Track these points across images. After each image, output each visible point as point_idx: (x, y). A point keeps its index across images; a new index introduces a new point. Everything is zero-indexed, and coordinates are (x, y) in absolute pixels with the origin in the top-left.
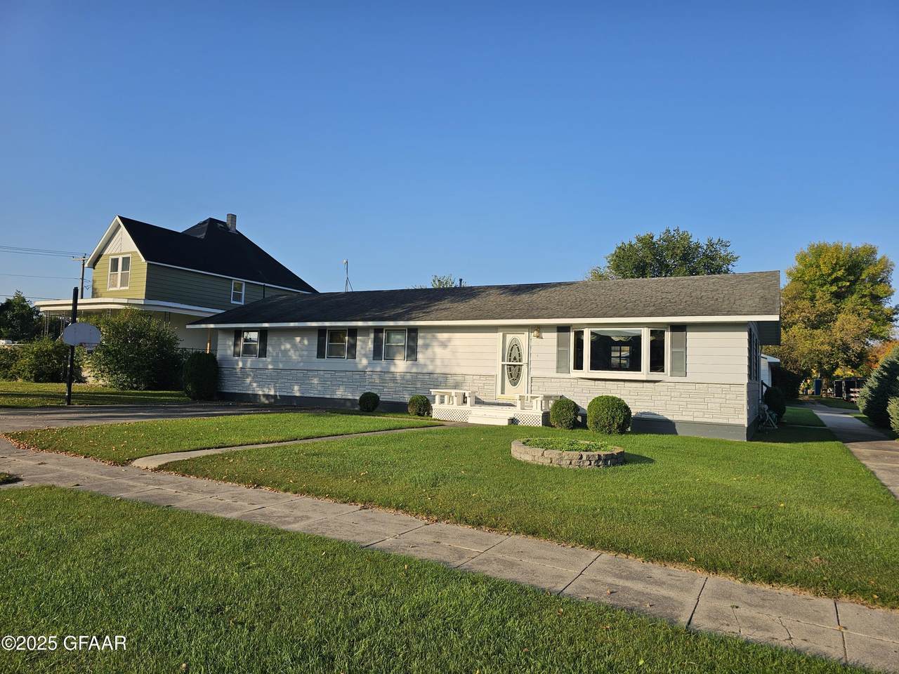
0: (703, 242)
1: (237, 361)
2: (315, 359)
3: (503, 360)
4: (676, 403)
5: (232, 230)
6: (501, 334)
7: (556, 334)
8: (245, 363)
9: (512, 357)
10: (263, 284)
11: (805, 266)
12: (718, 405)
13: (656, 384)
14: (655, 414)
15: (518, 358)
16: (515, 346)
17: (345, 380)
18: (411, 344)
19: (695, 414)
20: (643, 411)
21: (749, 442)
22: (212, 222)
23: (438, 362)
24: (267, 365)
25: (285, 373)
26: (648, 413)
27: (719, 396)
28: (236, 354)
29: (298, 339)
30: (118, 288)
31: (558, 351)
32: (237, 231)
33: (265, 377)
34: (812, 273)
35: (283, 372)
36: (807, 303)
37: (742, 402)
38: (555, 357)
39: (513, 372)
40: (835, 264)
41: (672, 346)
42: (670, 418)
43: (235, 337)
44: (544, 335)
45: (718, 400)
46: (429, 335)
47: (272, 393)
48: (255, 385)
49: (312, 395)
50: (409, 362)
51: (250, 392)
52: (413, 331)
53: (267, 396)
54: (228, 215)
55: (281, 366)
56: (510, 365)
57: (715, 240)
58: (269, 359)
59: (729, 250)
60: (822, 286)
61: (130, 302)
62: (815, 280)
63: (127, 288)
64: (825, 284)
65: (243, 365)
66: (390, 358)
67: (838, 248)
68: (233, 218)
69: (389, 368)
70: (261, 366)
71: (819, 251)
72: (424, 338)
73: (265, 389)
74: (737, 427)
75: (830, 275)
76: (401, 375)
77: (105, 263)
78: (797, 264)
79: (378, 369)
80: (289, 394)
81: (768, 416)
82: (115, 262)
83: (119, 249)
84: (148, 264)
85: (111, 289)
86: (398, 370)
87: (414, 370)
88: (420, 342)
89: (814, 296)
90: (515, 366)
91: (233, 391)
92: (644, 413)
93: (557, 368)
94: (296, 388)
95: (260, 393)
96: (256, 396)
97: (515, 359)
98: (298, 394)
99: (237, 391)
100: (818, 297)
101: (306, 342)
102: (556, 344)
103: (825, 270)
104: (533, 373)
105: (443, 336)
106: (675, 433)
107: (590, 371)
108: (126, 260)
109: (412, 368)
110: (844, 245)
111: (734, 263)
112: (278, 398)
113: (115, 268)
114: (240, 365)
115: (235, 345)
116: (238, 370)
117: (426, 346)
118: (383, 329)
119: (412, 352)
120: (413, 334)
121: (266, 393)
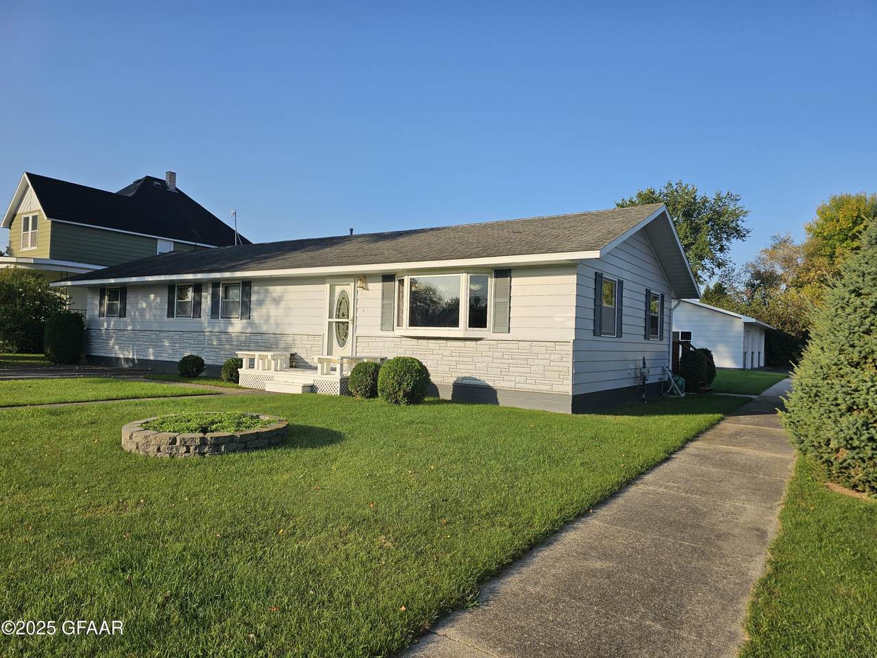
0: (711, 197)
1: (103, 322)
2: (166, 319)
3: (330, 317)
4: (497, 365)
5: (171, 189)
6: (328, 286)
7: (380, 284)
8: (109, 325)
9: (341, 314)
10: (194, 243)
11: (825, 220)
12: (541, 368)
13: (479, 342)
14: (477, 380)
15: (346, 313)
16: (343, 301)
17: (192, 342)
18: (245, 299)
19: (517, 379)
20: (464, 375)
21: (574, 415)
22: (149, 180)
23: (272, 321)
24: (127, 327)
25: (142, 334)
26: (470, 378)
27: (543, 356)
28: (101, 314)
29: (152, 296)
30: (29, 248)
31: (383, 304)
32: (177, 189)
33: (125, 339)
34: (831, 228)
35: (140, 334)
36: (825, 260)
37: (567, 364)
38: (379, 311)
39: (341, 330)
40: (857, 217)
41: (495, 297)
42: (491, 384)
43: (100, 296)
44: (370, 285)
45: (541, 362)
46: (262, 289)
47: (131, 357)
48: (117, 347)
49: (163, 359)
50: (244, 321)
51: (113, 356)
52: (247, 284)
53: (127, 360)
54: (167, 173)
55: (138, 328)
56: (339, 322)
57: (724, 194)
58: (127, 319)
59: (739, 204)
60: (843, 241)
61: (20, 260)
62: (835, 235)
63: (35, 248)
64: (846, 239)
65: (108, 326)
66: (227, 316)
67: (860, 200)
68: (172, 175)
69: (226, 328)
70: (122, 327)
71: (840, 203)
72: (258, 293)
73: (125, 352)
74: (560, 396)
75: (850, 229)
76: (236, 336)
77: (18, 223)
78: (818, 217)
79: (217, 329)
80: (145, 358)
81: (673, 381)
82: (27, 220)
83: (29, 208)
84: (52, 222)
85: (24, 250)
86: (235, 330)
87: (249, 330)
88: (254, 298)
89: (834, 253)
90: (343, 323)
91: (99, 354)
92: (465, 378)
93: (382, 325)
94: (151, 351)
95: (121, 356)
96: (118, 359)
97: (343, 315)
98: (152, 358)
99: (103, 355)
100: (837, 254)
101: (159, 300)
102: (381, 297)
103: (845, 224)
104: (359, 333)
105: (277, 290)
106: (495, 402)
107: (408, 327)
108: (35, 218)
109: (246, 328)
110: (868, 196)
111: (745, 219)
112: (136, 361)
113: (26, 229)
114: (105, 324)
115: (101, 304)
116: (104, 331)
117: (261, 303)
118: (220, 283)
119: (246, 309)
120: (247, 288)
121: (126, 356)
